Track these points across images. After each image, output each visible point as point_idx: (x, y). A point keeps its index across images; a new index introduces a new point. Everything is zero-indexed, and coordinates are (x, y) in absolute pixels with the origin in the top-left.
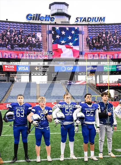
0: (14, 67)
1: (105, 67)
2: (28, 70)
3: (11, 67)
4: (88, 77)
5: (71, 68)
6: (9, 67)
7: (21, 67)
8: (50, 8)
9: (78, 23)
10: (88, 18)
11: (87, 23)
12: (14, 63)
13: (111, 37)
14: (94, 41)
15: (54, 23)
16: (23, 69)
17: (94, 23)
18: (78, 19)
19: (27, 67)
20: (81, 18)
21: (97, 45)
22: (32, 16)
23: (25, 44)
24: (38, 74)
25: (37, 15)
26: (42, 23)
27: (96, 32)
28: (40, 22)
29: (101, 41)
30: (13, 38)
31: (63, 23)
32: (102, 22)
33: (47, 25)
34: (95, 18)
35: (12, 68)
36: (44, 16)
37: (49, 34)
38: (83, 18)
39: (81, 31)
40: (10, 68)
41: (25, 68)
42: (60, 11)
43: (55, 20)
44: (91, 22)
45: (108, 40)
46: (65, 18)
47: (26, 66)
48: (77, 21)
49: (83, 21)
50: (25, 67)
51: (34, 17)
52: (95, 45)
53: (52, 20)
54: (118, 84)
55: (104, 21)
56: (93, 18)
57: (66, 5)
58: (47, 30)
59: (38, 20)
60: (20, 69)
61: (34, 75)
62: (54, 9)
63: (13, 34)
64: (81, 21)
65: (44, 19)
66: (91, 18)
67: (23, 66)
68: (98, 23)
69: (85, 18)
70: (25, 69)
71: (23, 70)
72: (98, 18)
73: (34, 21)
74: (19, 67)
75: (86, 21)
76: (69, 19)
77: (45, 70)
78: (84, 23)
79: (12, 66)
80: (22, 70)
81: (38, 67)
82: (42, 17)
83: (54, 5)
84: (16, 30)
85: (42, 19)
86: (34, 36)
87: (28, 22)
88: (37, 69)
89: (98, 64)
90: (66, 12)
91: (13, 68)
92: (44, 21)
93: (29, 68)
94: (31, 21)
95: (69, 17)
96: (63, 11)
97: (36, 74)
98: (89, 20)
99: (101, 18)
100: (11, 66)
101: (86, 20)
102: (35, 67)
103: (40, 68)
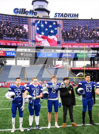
1: (77, 55)
2: (15, 55)
4: (64, 63)
7: (9, 53)
8: (33, 4)
9: (56, 18)
10: (65, 14)
11: (64, 18)
12: (2, 49)
13: (83, 30)
14: (69, 34)
15: (37, 17)
16: (11, 54)
17: (70, 18)
18: (57, 14)
19: (14, 53)
20: (59, 14)
21: (71, 37)
22: (19, 10)
23: (13, 34)
24: (22, 59)
25: (23, 9)
26: (27, 16)
27: (70, 26)
28: (26, 16)
29: (74, 33)
30: (2, 28)
31: (44, 17)
32: (76, 18)
33: (31, 19)
34: (71, 14)
36: (29, 11)
37: (33, 26)
38: (60, 14)
39: (59, 25)
42: (41, 7)
43: (38, 14)
44: (67, 17)
45: (80, 33)
46: (46, 13)
47: (13, 52)
48: (55, 16)
49: (60, 17)
50: (12, 53)
51: (20, 11)
52: (69, 37)
53: (35, 14)
54: (89, 68)
55: (77, 17)
56: (69, 14)
57: (46, 2)
58: (31, 22)
59: (24, 14)
60: (8, 54)
61: (19, 59)
62: (37, 5)
63: (2, 25)
64: (59, 16)
65: (29, 13)
66: (67, 14)
67: (11, 52)
68: (73, 18)
69: (62, 14)
71: (11, 55)
72: (73, 14)
73: (20, 14)
74: (7, 53)
75: (63, 17)
76: (49, 14)
78: (61, 18)
79: (2, 52)
80: (10, 55)
81: (23, 53)
82: (27, 11)
83: (37, 2)
84: (5, 22)
85: (27, 13)
86: (22, 28)
87: (15, 15)
89: (72, 51)
90: (46, 8)
91: (2, 54)
92: (28, 15)
94: (18, 15)
95: (48, 12)
96: (44, 7)
97: (21, 59)
98: (66, 15)
99: (75, 14)
100: (0, 51)
101: (63, 15)
102: (21, 52)
103: (25, 54)
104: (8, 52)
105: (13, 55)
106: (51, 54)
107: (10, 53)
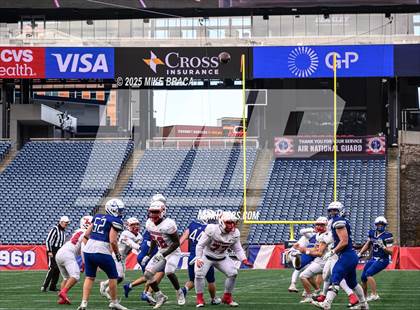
0: (31, 59)
2: (106, 70)
3: (17, 59)
5: (347, 54)
6: (7, 56)
7: (69, 56)
16: (80, 65)
19: (102, 57)
35: (21, 63)
40: (13, 63)
41: (92, 61)
47: (96, 51)
50: (90, 56)
60: (63, 68)
67: (81, 51)
70: (89, 65)
71: (81, 70)
74: (59, 57)
77: (200, 69)
79: (25, 53)
80: (74, 70)
81: (161, 52)
88: (153, 67)
91: (29, 64)
93: (112, 58)
100: (17, 49)
102: (146, 52)
103: (174, 61)
104: (64, 51)
105: (95, 70)
106: (352, 57)
107: (77, 56)
